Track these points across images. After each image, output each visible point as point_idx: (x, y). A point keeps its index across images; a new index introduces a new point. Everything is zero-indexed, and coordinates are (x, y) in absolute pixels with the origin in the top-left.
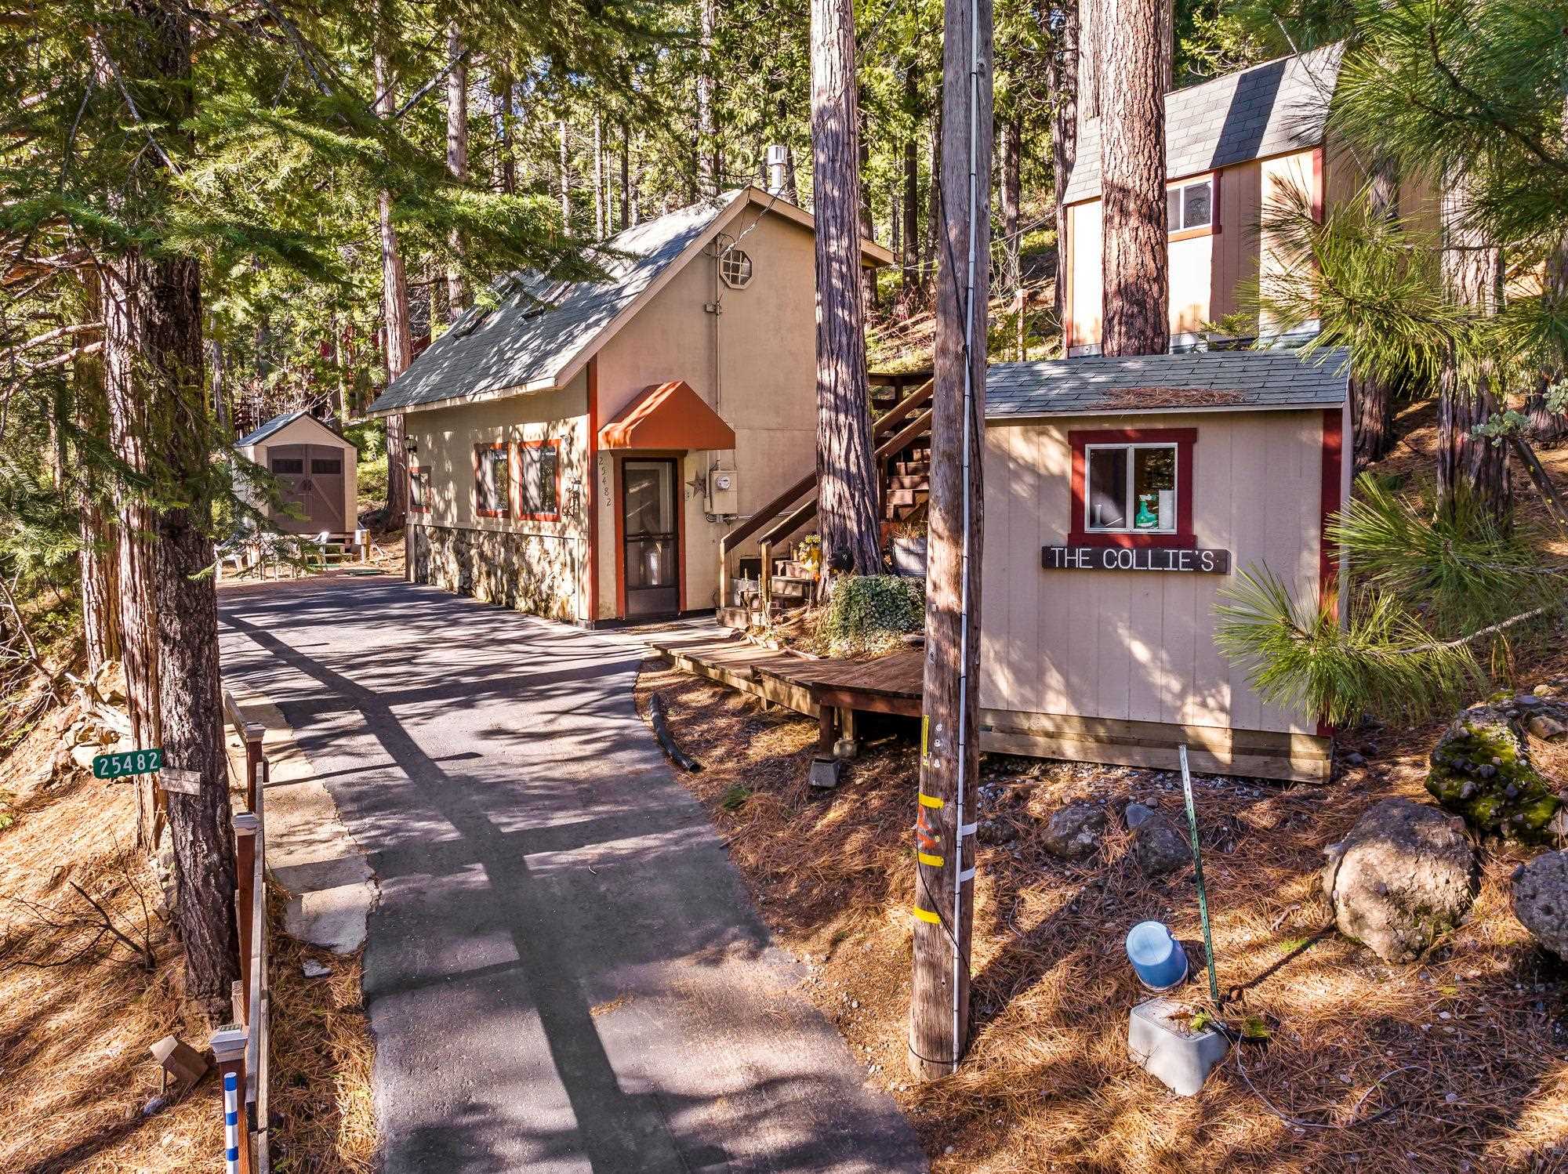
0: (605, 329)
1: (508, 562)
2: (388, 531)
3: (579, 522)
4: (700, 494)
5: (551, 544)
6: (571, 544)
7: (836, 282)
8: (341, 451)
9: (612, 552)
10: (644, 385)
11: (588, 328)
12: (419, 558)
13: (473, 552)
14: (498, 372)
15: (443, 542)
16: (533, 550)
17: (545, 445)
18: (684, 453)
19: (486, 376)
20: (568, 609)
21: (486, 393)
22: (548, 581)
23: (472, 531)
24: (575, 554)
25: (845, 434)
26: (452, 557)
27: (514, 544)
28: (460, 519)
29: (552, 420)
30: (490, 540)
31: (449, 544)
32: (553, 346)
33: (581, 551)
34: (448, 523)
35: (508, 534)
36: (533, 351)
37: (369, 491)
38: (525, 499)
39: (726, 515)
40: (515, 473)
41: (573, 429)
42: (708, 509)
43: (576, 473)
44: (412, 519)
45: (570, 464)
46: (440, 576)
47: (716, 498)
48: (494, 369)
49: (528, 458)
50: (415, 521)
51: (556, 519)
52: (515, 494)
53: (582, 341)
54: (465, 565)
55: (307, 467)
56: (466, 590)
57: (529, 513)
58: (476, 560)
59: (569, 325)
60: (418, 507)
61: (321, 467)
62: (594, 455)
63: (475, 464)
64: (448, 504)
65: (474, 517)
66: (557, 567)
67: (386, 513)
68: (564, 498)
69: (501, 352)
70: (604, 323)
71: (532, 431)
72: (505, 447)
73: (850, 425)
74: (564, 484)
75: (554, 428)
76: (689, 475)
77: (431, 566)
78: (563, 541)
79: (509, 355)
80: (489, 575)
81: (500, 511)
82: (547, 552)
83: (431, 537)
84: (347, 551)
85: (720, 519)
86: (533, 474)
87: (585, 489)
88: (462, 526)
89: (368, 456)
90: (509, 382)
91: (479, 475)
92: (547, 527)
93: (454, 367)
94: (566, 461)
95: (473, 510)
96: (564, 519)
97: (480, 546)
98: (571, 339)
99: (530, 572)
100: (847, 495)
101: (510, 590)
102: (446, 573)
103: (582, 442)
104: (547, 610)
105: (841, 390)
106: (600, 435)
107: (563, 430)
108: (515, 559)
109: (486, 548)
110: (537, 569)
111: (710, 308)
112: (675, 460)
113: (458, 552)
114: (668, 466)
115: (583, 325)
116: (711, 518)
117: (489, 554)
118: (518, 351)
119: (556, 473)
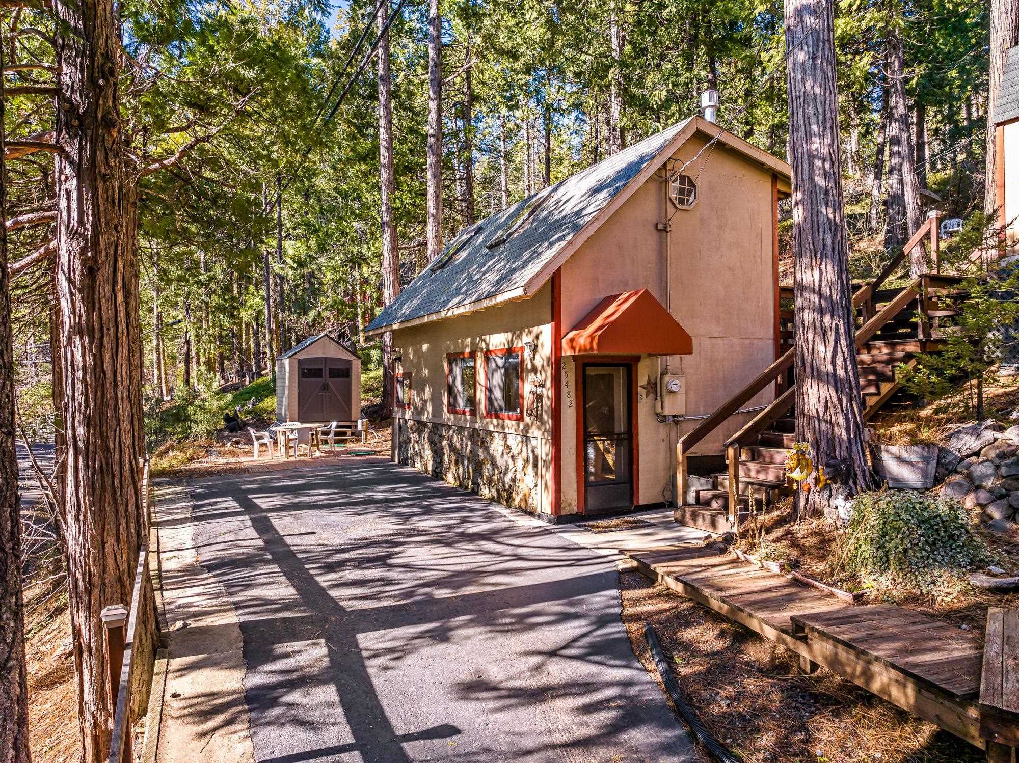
0: (570, 243)
1: (474, 453)
2: (382, 420)
3: (543, 423)
4: (652, 396)
5: (514, 441)
6: (534, 442)
7: (819, 180)
8: (350, 362)
9: (574, 451)
10: (602, 296)
11: (551, 245)
12: (401, 444)
13: (444, 443)
14: (468, 290)
15: (420, 433)
16: (497, 445)
17: (510, 352)
18: (638, 359)
19: (459, 294)
20: (530, 501)
21: (458, 308)
22: (510, 475)
23: (443, 425)
24: (538, 452)
25: (831, 337)
26: (427, 446)
27: (479, 438)
28: (433, 416)
29: (516, 329)
30: (459, 433)
31: (426, 434)
32: (518, 263)
33: (544, 450)
34: (424, 418)
35: (474, 430)
36: (499, 270)
37: (372, 390)
38: (490, 400)
39: (674, 416)
40: (481, 378)
41: (537, 337)
42: (659, 410)
43: (540, 377)
44: (397, 413)
45: (534, 370)
46: (418, 460)
47: (667, 400)
48: (465, 289)
49: (494, 365)
50: (399, 415)
51: (520, 419)
52: (481, 396)
53: (548, 254)
54: (437, 453)
55: (326, 373)
56: (438, 474)
57: (493, 412)
58: (447, 450)
59: (532, 246)
60: (402, 405)
61: (335, 373)
62: (557, 362)
63: (446, 370)
64: (424, 403)
65: (446, 415)
66: (520, 463)
67: (381, 406)
68: (528, 399)
69: (470, 277)
70: (569, 238)
71: (498, 341)
72: (473, 355)
73: (837, 326)
74: (527, 388)
75: (519, 337)
76: (642, 380)
77: (411, 451)
78: (526, 439)
79: (476, 277)
80: (457, 463)
81: (467, 409)
82: (509, 448)
83: (411, 429)
84: (353, 434)
85: (670, 420)
86: (498, 379)
87: (548, 392)
88: (437, 421)
89: (372, 366)
90: (479, 296)
91: (451, 380)
92: (510, 424)
93: (429, 293)
94: (529, 366)
95: (445, 409)
96: (527, 419)
97: (450, 439)
98: (536, 255)
99: (494, 464)
100: (835, 399)
101: (475, 477)
102: (422, 458)
103: (546, 348)
104: (509, 500)
105: (826, 291)
106: (564, 341)
107: (526, 339)
108: (480, 452)
109: (456, 441)
110: (500, 462)
111: (660, 227)
112: (629, 365)
113: (432, 442)
114: (621, 371)
115: (546, 244)
116: (662, 418)
117: (458, 445)
118: (485, 273)
119: (520, 377)
